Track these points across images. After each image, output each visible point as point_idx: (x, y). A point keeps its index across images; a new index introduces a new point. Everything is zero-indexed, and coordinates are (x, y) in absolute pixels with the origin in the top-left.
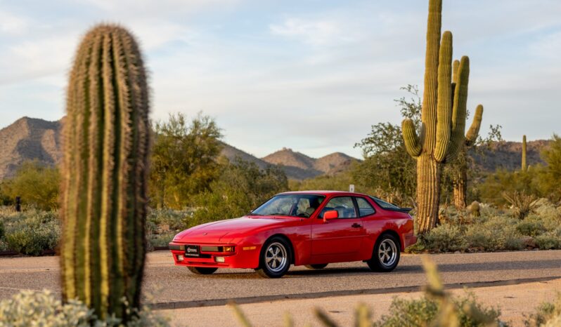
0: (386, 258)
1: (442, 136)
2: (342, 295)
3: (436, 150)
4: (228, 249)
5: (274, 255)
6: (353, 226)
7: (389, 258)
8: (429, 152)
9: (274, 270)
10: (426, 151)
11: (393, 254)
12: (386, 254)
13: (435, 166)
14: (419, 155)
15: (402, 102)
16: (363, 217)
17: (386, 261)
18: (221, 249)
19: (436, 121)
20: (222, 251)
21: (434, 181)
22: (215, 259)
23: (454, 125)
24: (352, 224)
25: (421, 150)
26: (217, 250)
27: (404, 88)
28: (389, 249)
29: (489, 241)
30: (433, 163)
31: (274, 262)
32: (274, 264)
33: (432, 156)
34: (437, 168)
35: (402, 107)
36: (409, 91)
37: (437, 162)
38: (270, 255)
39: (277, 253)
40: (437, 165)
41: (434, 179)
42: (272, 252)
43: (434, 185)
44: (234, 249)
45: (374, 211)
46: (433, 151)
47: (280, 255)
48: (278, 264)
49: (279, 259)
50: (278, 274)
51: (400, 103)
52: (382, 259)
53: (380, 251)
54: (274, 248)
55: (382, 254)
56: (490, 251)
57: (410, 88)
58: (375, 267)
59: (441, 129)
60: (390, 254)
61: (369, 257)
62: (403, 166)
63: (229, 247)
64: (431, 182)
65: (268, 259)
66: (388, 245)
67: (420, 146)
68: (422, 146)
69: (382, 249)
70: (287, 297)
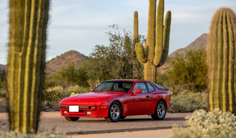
0: (160, 113)
1: (158, 52)
2: (163, 129)
3: (155, 60)
4: (94, 108)
5: (114, 111)
6: (146, 97)
7: (161, 113)
8: (151, 61)
9: (114, 118)
10: (149, 60)
11: (163, 111)
12: (160, 111)
13: (154, 68)
14: (146, 62)
15: (109, 33)
16: (150, 92)
17: (160, 115)
18: (90, 107)
19: (155, 45)
20: (90, 109)
21: (154, 76)
22: (86, 113)
23: (164, 47)
24: (146, 96)
25: (147, 60)
26: (88, 108)
27: (110, 26)
28: (161, 109)
29: (182, 107)
30: (153, 66)
31: (114, 114)
32: (114, 115)
33: (152, 63)
34: (155, 69)
35: (109, 36)
36: (113, 28)
37: (155, 66)
38: (112, 111)
39: (115, 110)
40: (155, 68)
41: (154, 75)
42: (113, 109)
43: (153, 78)
44: (96, 108)
45: (154, 90)
46: (153, 61)
47: (116, 111)
48: (116, 115)
49: (116, 113)
50: (116, 120)
51: (108, 34)
52: (158, 113)
53: (158, 110)
54: (114, 107)
55: (158, 111)
56: (182, 112)
57: (114, 26)
58: (155, 118)
59: (158, 49)
60: (162, 111)
61: (153, 113)
62: (111, 68)
63: (94, 107)
64: (152, 76)
65: (111, 113)
66: (161, 107)
67: (146, 58)
68: (147, 58)
69: (158, 109)
70: (142, 129)
